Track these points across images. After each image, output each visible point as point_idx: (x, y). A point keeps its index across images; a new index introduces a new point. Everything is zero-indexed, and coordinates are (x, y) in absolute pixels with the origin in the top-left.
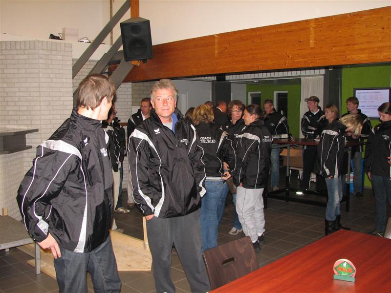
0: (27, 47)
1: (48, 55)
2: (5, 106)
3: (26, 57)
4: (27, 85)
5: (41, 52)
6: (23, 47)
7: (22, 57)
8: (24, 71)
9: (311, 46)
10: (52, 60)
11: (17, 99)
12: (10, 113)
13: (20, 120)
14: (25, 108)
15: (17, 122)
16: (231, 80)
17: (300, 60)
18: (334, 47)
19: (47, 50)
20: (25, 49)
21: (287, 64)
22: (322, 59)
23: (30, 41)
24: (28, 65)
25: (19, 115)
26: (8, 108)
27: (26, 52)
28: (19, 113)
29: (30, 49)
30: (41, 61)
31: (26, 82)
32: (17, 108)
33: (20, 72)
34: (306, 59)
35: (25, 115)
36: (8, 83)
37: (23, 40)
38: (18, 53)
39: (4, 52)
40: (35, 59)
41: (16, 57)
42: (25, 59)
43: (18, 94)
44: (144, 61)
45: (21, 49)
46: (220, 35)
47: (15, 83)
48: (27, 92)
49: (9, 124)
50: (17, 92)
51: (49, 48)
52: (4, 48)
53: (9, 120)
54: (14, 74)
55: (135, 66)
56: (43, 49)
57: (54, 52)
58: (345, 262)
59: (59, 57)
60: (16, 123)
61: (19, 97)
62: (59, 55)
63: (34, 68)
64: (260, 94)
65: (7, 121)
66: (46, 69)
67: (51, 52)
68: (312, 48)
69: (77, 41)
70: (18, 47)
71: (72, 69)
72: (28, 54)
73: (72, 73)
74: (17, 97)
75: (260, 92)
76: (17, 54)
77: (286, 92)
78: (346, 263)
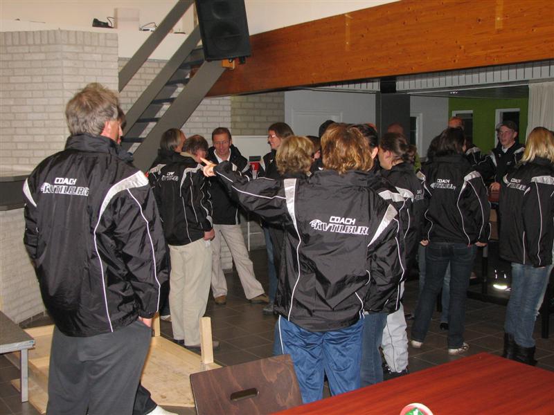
0: (45, 42)
1: (77, 53)
2: (13, 135)
3: (42, 56)
4: (45, 101)
5: (65, 48)
6: (38, 42)
7: (36, 57)
8: (39, 79)
9: (497, 28)
10: (84, 61)
11: (29, 124)
12: (20, 146)
13: (34, 157)
14: (41, 139)
15: (29, 161)
16: (409, 91)
17: (479, 52)
18: (535, 26)
19: (76, 45)
20: (41, 45)
21: (457, 61)
22: (515, 51)
23: (48, 31)
24: (45, 69)
25: (33, 150)
26: (16, 139)
27: (43, 48)
28: (32, 146)
29: (49, 44)
30: (66, 63)
31: (44, 97)
32: (29, 138)
33: (35, 80)
34: (489, 51)
35: (42, 150)
36: (15, 98)
37: (37, 30)
38: (31, 51)
39: (9, 49)
40: (57, 59)
41: (28, 57)
42: (42, 60)
43: (31, 116)
44: (242, 60)
45: (34, 44)
46: (353, 14)
47: (26, 98)
48: (45, 112)
49: (18, 164)
50: (30, 113)
51: (79, 42)
52: (9, 42)
53: (18, 158)
54: (25, 83)
55: (228, 69)
56: (69, 44)
57: (87, 49)
58: (416, 408)
59: (97, 57)
60: (28, 163)
61: (33, 120)
62: (96, 53)
63: (54, 75)
64: (472, 115)
65: (15, 159)
66: (75, 75)
67: (83, 49)
68: (499, 31)
69: (138, 29)
70: (31, 41)
71: (117, 75)
72: (46, 53)
73: (118, 82)
74: (30, 120)
75: (471, 112)
76: (29, 52)
77: (517, 110)
78: (417, 411)
